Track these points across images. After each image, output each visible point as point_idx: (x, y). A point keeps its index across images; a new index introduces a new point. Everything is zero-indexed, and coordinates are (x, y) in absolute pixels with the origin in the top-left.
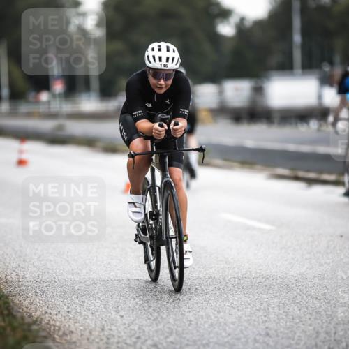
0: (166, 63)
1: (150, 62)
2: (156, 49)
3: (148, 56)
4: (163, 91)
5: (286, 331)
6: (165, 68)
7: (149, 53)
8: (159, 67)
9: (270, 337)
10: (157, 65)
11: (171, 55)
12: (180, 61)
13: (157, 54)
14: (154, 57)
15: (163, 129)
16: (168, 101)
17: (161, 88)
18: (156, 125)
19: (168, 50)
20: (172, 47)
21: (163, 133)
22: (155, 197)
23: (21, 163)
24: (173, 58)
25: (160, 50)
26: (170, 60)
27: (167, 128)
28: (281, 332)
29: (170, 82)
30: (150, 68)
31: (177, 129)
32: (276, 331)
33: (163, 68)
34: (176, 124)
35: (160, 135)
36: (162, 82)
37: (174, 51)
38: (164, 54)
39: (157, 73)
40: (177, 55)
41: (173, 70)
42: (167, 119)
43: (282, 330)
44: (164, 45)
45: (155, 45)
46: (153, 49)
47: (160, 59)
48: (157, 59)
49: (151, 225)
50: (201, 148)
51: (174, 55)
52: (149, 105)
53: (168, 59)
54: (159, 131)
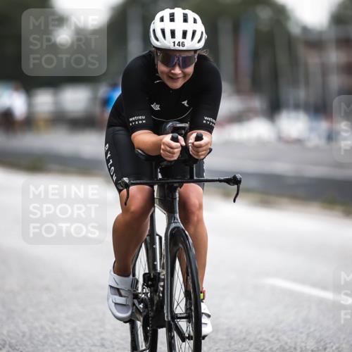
0: (182, 40)
1: (157, 39)
2: (167, 18)
3: (154, 30)
4: (178, 84)
6: (181, 48)
7: (156, 25)
8: (172, 47)
10: (168, 43)
11: (190, 27)
12: (205, 36)
13: (168, 26)
14: (163, 31)
15: (178, 144)
18: (167, 138)
19: (185, 20)
20: (191, 15)
21: (177, 151)
22: (154, 250)
24: (194, 33)
25: (172, 20)
26: (189, 35)
27: (183, 144)
29: (190, 70)
30: (158, 49)
31: (200, 146)
33: (177, 47)
34: (199, 138)
35: (173, 153)
36: (177, 71)
37: (195, 21)
38: (179, 26)
39: (169, 56)
40: (200, 27)
41: (195, 51)
42: (183, 128)
44: (178, 12)
45: (166, 13)
46: (162, 19)
47: (173, 33)
48: (168, 34)
49: (146, 294)
50: (235, 178)
51: (195, 27)
52: (156, 107)
53: (185, 34)
54: (172, 148)
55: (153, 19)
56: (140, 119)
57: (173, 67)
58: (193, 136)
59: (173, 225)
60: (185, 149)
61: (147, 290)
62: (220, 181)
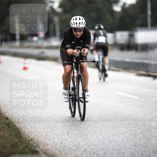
0: (79, 25)
1: (72, 25)
2: (75, 19)
3: (72, 23)
5: (144, 144)
6: (79, 27)
7: (72, 21)
9: (137, 147)
10: (75, 26)
11: (81, 21)
12: (85, 23)
14: (74, 23)
15: (78, 52)
16: (81, 41)
17: (78, 36)
19: (80, 19)
20: (81, 18)
22: (74, 81)
23: (25, 68)
25: (76, 20)
27: (80, 52)
28: (142, 145)
29: (82, 33)
30: (73, 28)
31: (84, 53)
32: (139, 144)
33: (78, 27)
34: (84, 50)
35: (77, 55)
36: (78, 33)
38: (78, 21)
40: (84, 21)
41: (83, 28)
42: (80, 48)
43: (142, 144)
44: (78, 17)
45: (74, 18)
46: (73, 20)
47: (77, 23)
49: (72, 93)
50: (94, 61)
51: (82, 21)
52: (74, 43)
53: (80, 23)
54: (77, 53)
55: (71, 19)
56: (69, 46)
57: (77, 32)
58: (83, 50)
59: (78, 74)
60: (80, 53)
61: (72, 92)
62: (90, 62)
